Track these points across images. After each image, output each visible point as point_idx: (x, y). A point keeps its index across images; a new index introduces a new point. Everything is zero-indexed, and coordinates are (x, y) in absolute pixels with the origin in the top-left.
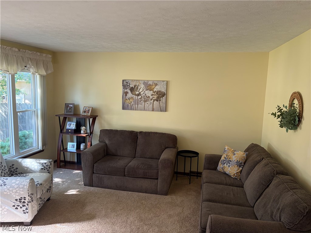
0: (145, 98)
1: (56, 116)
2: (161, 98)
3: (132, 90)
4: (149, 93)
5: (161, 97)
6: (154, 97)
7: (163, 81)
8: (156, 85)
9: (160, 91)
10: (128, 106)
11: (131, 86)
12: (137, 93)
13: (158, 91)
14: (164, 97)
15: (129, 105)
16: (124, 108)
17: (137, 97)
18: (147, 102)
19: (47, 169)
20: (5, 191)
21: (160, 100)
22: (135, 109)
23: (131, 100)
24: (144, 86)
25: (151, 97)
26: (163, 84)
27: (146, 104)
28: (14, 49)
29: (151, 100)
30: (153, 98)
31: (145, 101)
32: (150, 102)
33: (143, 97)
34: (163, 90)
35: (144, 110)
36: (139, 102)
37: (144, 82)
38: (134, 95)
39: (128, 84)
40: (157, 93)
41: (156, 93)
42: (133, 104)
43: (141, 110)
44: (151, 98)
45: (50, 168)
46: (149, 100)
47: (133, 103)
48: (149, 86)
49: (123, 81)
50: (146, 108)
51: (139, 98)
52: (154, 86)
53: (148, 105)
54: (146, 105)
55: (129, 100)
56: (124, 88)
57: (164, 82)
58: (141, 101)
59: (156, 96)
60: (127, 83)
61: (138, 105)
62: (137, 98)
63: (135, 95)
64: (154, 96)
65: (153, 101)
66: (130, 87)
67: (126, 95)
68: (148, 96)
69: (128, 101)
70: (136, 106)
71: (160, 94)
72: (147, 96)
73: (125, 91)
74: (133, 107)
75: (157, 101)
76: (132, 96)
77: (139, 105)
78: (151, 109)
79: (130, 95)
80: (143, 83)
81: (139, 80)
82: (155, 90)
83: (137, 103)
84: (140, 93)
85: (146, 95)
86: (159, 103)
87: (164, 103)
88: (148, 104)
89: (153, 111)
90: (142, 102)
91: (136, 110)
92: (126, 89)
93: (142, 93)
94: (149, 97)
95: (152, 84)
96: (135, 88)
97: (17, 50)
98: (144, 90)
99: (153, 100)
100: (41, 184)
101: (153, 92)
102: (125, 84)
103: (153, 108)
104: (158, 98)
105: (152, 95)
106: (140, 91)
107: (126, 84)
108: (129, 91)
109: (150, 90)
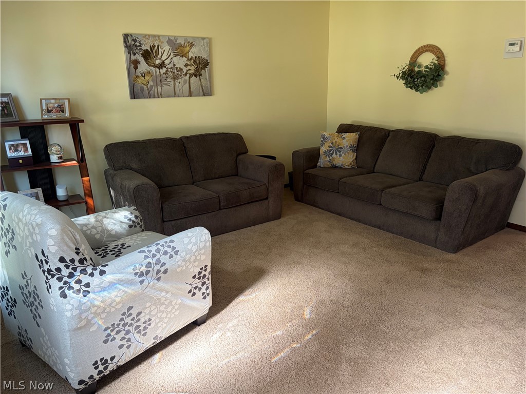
0: (174, 73)
2: (203, 71)
3: (147, 55)
4: (180, 62)
5: (202, 69)
6: (190, 70)
7: (203, 39)
8: (192, 45)
9: (199, 57)
10: (142, 89)
11: (144, 47)
12: (158, 62)
13: (196, 57)
14: (206, 69)
15: (145, 87)
16: (134, 95)
17: (157, 70)
18: (179, 80)
20: (179, 266)
21: (201, 75)
22: (156, 95)
23: (147, 78)
24: (169, 47)
25: (185, 70)
26: (204, 45)
27: (176, 83)
29: (186, 75)
30: (188, 71)
31: (174, 79)
32: (183, 79)
33: (169, 70)
34: (204, 56)
35: (175, 95)
36: (163, 79)
37: (169, 39)
38: (152, 66)
39: (138, 44)
40: (195, 62)
41: (192, 61)
42: (151, 87)
43: (169, 97)
44: (185, 72)
46: (181, 76)
47: (151, 83)
48: (179, 49)
49: (126, 36)
50: (177, 91)
51: (162, 73)
52: (188, 48)
53: (181, 84)
54: (176, 86)
55: (143, 78)
56: (129, 53)
57: (205, 41)
58: (167, 77)
59: (193, 68)
60: (135, 41)
61: (162, 86)
62: (158, 73)
63: (155, 66)
64: (189, 67)
65: (189, 78)
66: (141, 49)
67: (136, 68)
68: (180, 68)
69: (141, 80)
70: (159, 88)
71: (199, 63)
72: (177, 68)
73: (133, 58)
74: (152, 92)
75: (196, 76)
76: (149, 69)
77: (165, 87)
78: (188, 94)
79: (143, 66)
80: (167, 42)
81: (159, 36)
82: (190, 55)
83: (159, 83)
84: (163, 62)
85: (174, 65)
86: (200, 80)
87: (208, 79)
88: (180, 83)
89: (190, 95)
90: (168, 80)
91: (158, 97)
92: (134, 54)
93: (167, 62)
94: (182, 70)
95: (184, 44)
96: (152, 52)
98: (171, 56)
99: (188, 75)
101: (186, 59)
102: (131, 43)
103: (190, 91)
104: (197, 70)
105: (186, 65)
106: (164, 58)
107: (133, 43)
108: (141, 59)
109: (182, 57)
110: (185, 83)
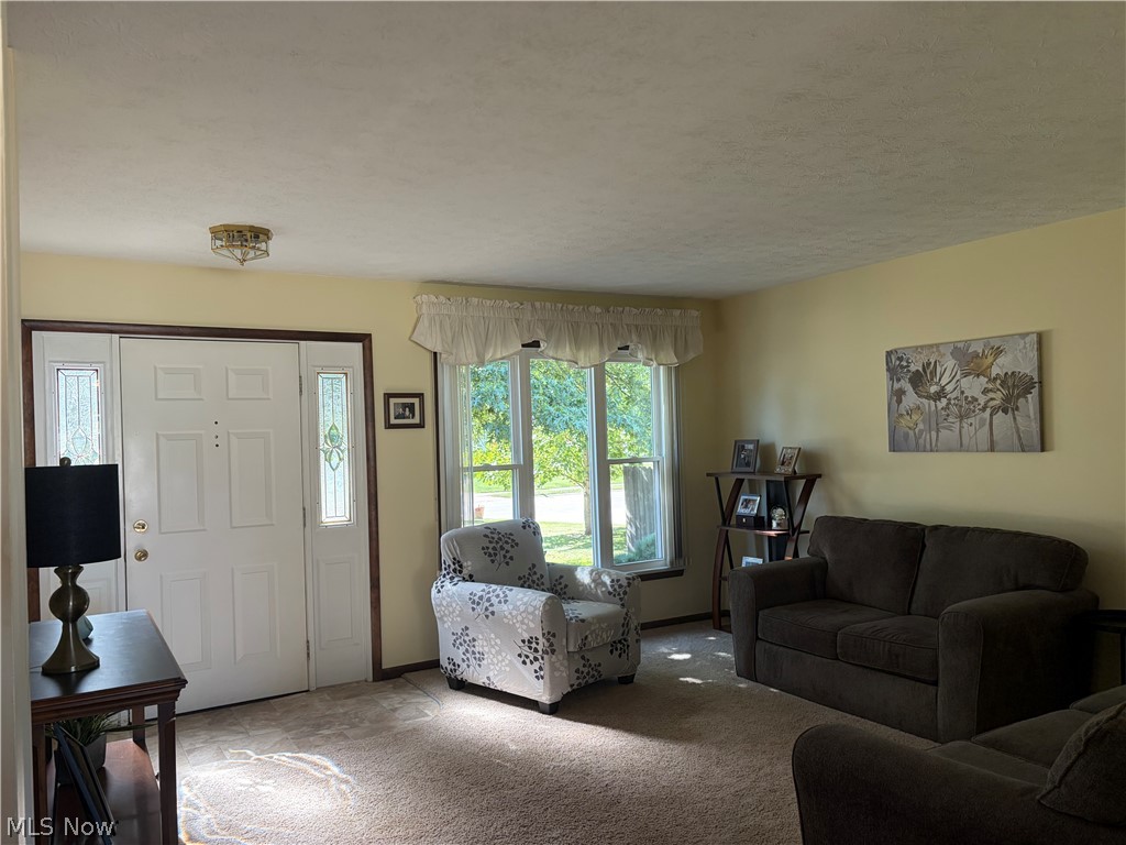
0: (961, 406)
1: (708, 475)
2: (1022, 400)
3: (917, 380)
4: (974, 386)
5: (1019, 396)
6: (992, 399)
7: (1024, 336)
8: (998, 352)
9: (1013, 373)
10: (906, 436)
11: (913, 368)
12: (933, 389)
13: (1006, 373)
14: (1029, 396)
15: (911, 432)
16: (894, 447)
17: (932, 403)
18: (970, 421)
19: (619, 594)
20: (506, 617)
21: (1017, 409)
22: (928, 446)
23: (915, 417)
24: (953, 362)
25: (982, 400)
26: (1025, 347)
27: (965, 425)
28: (592, 308)
29: (984, 409)
30: (988, 401)
31: (961, 417)
32: (978, 417)
33: (952, 402)
34: (1028, 368)
35: (961, 447)
36: (940, 420)
37: (955, 348)
38: (924, 397)
39: (904, 364)
40: (1003, 384)
41: (999, 381)
42: (921, 431)
43: (950, 450)
44: (982, 404)
45: (625, 593)
46: (974, 411)
47: (921, 426)
48: (971, 361)
49: (889, 354)
50: (965, 441)
51: (939, 408)
52: (990, 359)
53: (974, 428)
54: (964, 431)
55: (908, 418)
56: (892, 379)
57: (1028, 339)
58: (948, 415)
59: (999, 396)
60: (900, 359)
61: (938, 431)
62: (933, 408)
63: (928, 397)
64: (991, 395)
65: (991, 415)
66: (909, 371)
67: (899, 401)
68: (972, 397)
69: (905, 422)
70: (934, 434)
71: (1014, 386)
72: (967, 397)
73: (897, 386)
74: (921, 441)
75: (1005, 411)
76: (918, 403)
77: (944, 433)
78: (987, 446)
79: (911, 399)
80: (952, 354)
81: (937, 345)
82: (995, 371)
83: (934, 425)
84: (943, 388)
85: (962, 392)
86: (1015, 418)
87: (1032, 417)
88: (971, 425)
89: (992, 449)
90: (950, 420)
91: (931, 451)
92: (899, 380)
93: (949, 388)
94: (976, 400)
95: (984, 351)
96: (925, 372)
97: (599, 310)
98: (958, 377)
99: (988, 411)
100: (583, 621)
101: (986, 380)
102: (896, 363)
103: (992, 441)
104: (1007, 399)
105: (985, 391)
106: (943, 382)
107: (898, 362)
108: (908, 387)
109: (978, 376)
110: (982, 425)
